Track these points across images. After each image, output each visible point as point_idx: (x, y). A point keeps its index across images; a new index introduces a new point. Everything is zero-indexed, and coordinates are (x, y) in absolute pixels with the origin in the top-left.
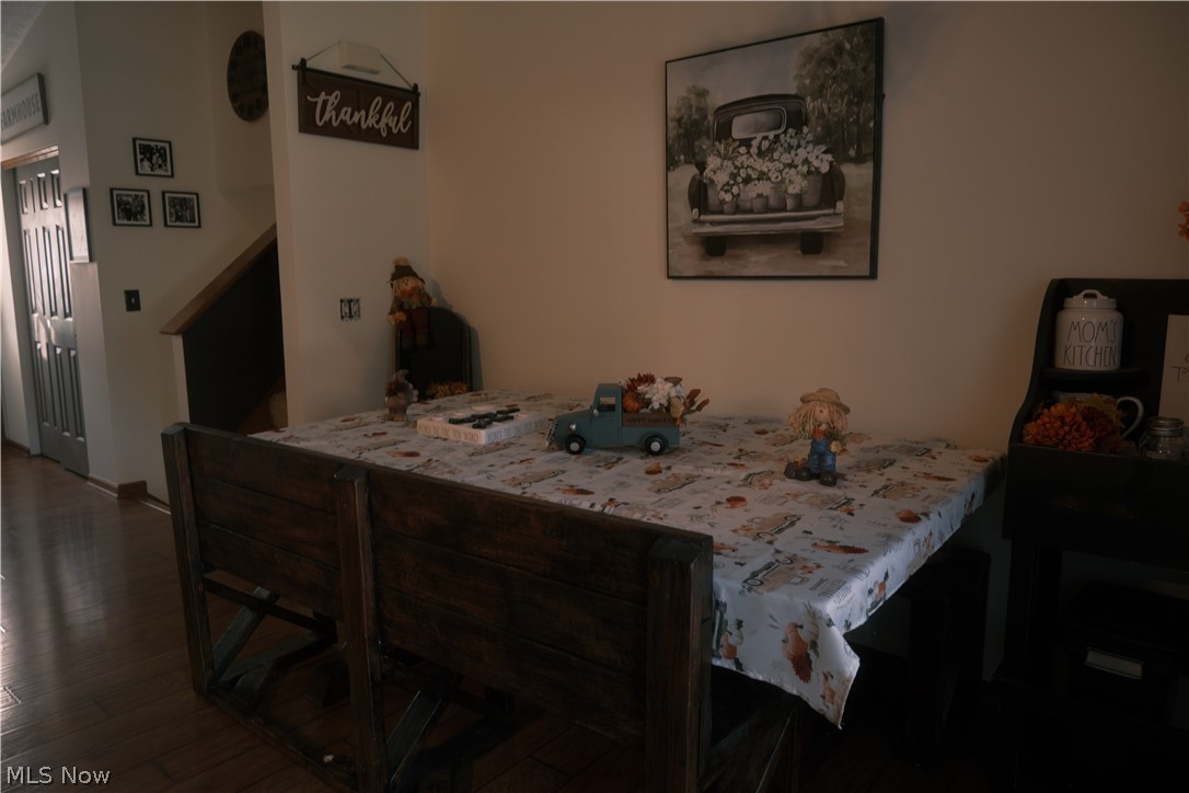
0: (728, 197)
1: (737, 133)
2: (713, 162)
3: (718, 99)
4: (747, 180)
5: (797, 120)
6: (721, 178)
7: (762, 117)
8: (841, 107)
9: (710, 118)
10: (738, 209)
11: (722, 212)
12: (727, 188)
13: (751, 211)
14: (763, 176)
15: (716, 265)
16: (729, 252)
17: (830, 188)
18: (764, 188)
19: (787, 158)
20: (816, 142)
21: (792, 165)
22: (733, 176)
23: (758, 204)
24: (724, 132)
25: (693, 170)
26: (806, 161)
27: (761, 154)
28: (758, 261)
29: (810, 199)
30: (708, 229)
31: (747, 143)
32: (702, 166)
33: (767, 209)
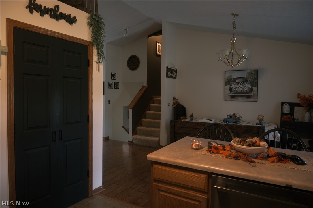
0: (235, 90)
1: (237, 82)
2: (233, 85)
3: (234, 77)
4: (238, 88)
5: (246, 81)
6: (234, 87)
7: (241, 80)
8: (253, 80)
9: (233, 79)
10: (237, 92)
11: (234, 92)
13: (239, 92)
14: (241, 88)
15: (233, 99)
16: (235, 97)
17: (251, 90)
19: (244, 86)
20: (249, 84)
22: (236, 87)
24: (235, 81)
25: (230, 86)
26: (247, 86)
27: (240, 85)
28: (240, 99)
29: (248, 91)
30: (232, 94)
31: (238, 83)
32: (231, 86)
33: (241, 92)
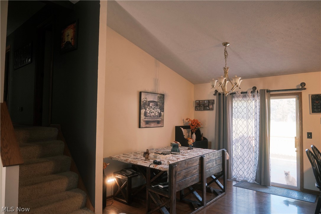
0: (149, 115)
2: (147, 109)
3: (149, 100)
4: (151, 113)
5: (157, 105)
6: (148, 112)
7: (153, 104)
8: (161, 105)
9: (147, 102)
10: (150, 117)
11: (148, 117)
12: (149, 113)
13: (152, 117)
14: (153, 112)
15: (147, 126)
16: (149, 123)
17: (160, 115)
18: (153, 114)
19: (156, 110)
20: (159, 109)
21: (156, 111)
22: (150, 112)
23: (153, 116)
24: (149, 105)
25: (145, 110)
26: (158, 111)
27: (153, 109)
28: (152, 125)
29: (158, 116)
30: (146, 120)
31: (152, 107)
33: (154, 117)
